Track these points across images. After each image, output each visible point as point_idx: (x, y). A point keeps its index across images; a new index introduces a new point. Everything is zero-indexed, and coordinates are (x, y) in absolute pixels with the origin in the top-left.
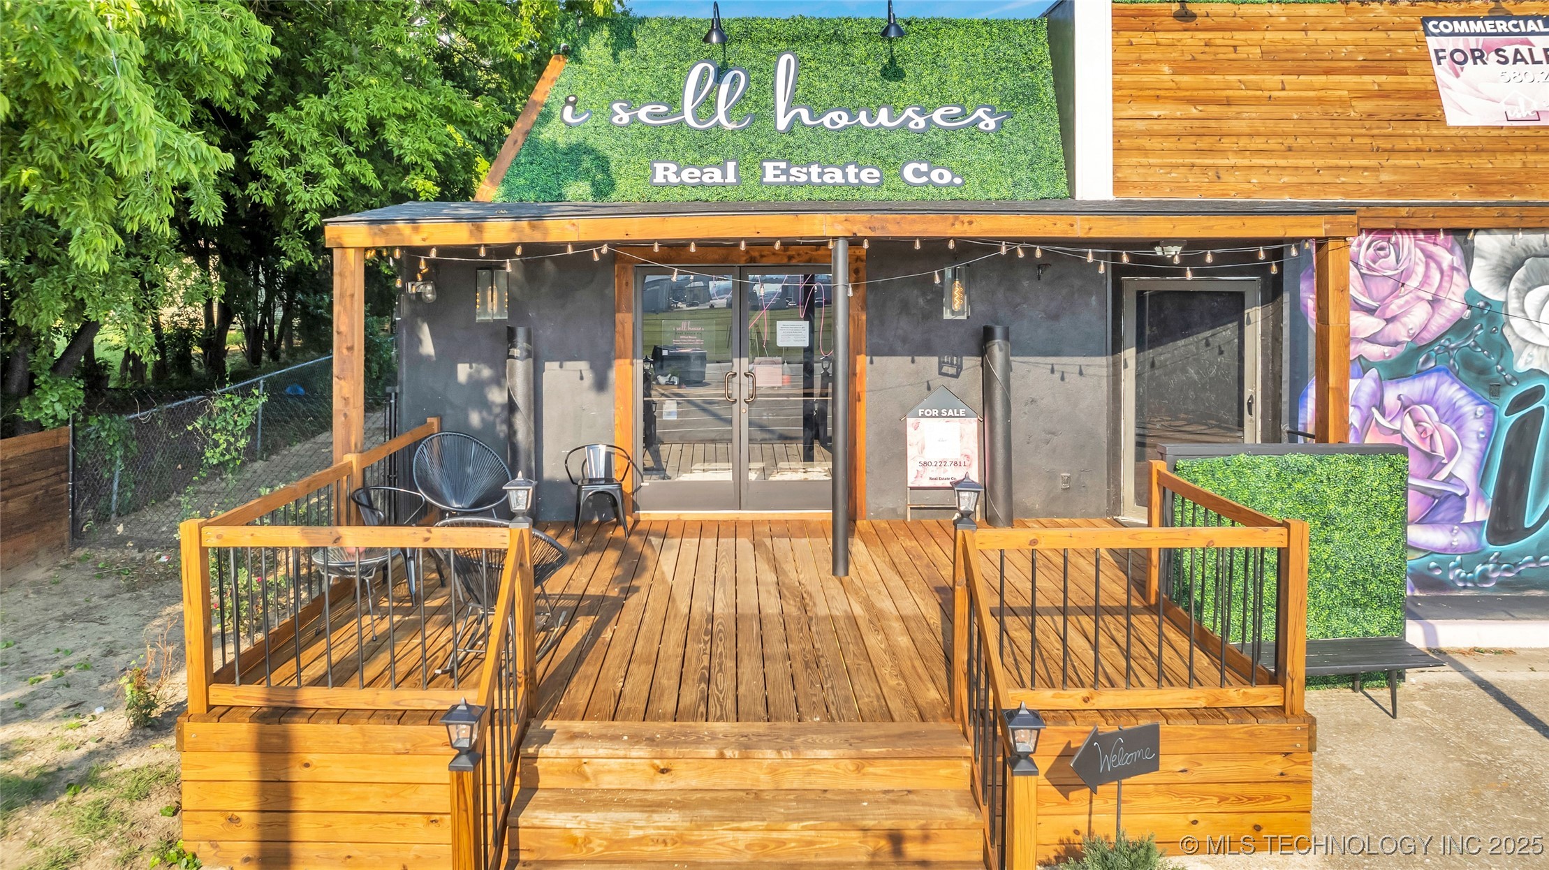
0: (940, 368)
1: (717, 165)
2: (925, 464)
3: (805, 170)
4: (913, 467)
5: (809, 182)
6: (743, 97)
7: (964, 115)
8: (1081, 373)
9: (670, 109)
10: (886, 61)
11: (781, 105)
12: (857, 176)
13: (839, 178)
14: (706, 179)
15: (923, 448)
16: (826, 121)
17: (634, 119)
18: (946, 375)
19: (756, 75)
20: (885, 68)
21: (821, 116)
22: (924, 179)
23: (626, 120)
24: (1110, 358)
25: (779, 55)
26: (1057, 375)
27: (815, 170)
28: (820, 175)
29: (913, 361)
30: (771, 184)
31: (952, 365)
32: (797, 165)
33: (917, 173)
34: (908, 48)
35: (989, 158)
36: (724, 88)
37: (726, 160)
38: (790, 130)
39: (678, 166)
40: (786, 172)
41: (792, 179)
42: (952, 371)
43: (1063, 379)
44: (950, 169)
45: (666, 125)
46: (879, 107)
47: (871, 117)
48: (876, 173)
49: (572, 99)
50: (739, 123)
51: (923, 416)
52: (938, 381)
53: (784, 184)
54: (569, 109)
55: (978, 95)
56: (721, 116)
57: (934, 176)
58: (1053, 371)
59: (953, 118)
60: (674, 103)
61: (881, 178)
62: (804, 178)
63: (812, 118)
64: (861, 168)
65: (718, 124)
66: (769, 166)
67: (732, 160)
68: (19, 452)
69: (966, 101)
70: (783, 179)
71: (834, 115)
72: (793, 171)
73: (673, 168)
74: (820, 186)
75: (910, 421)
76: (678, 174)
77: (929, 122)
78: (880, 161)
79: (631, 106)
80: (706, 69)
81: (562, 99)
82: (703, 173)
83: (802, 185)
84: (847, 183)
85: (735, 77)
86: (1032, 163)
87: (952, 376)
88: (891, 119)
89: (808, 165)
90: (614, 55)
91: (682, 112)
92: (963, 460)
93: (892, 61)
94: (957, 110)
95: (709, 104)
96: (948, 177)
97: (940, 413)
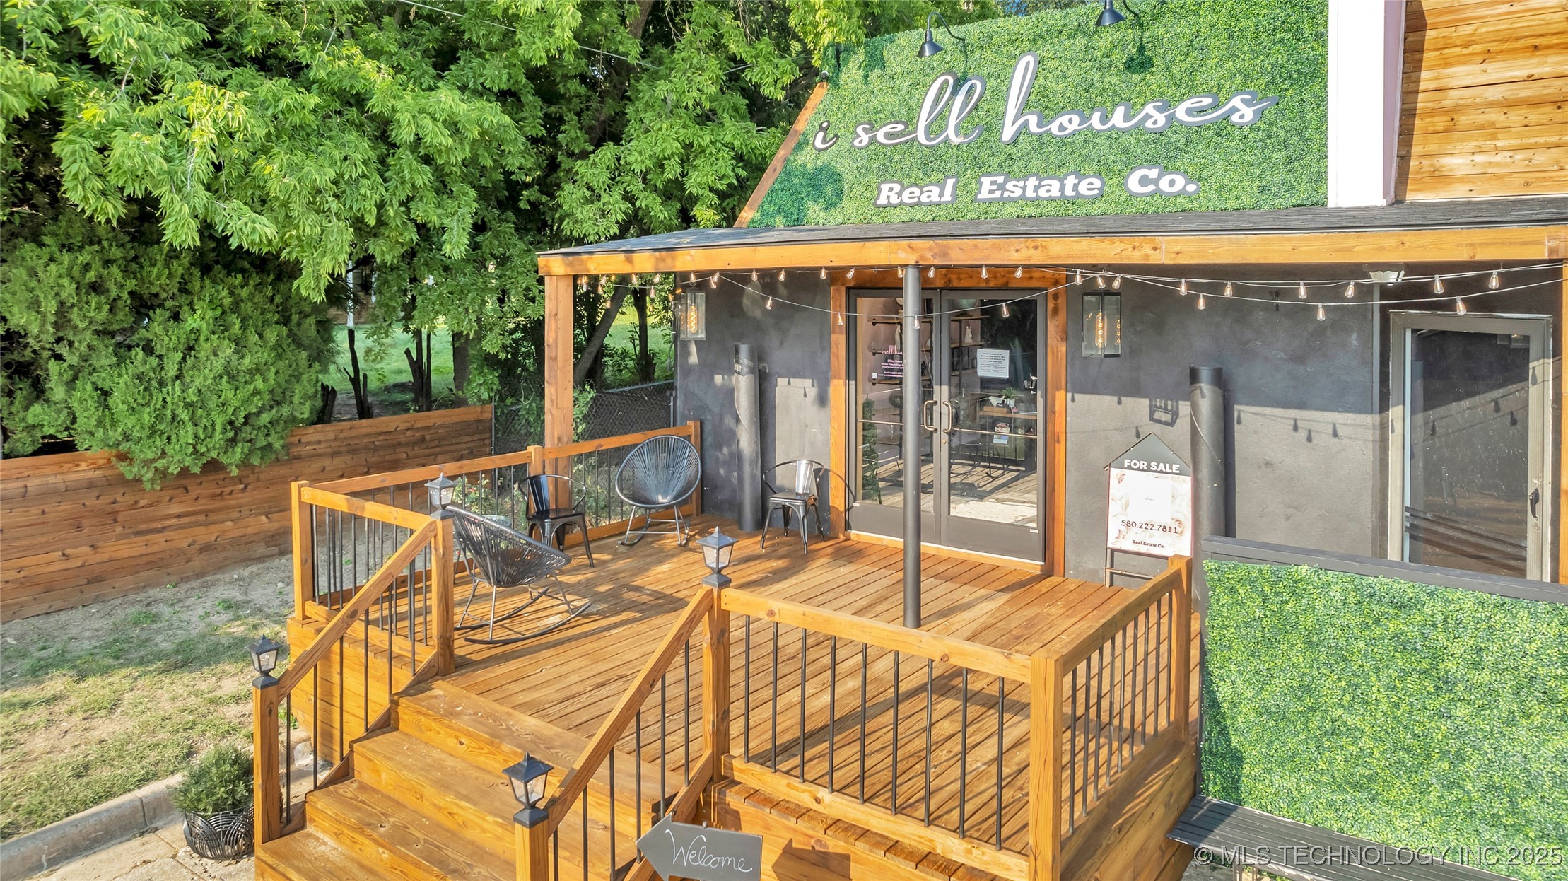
0: (1152, 413)
1: (937, 183)
2: (1129, 524)
3: (1021, 184)
4: (1114, 526)
5: (1023, 197)
6: (975, 108)
7: (1215, 106)
8: (1335, 434)
9: (907, 127)
10: (1134, 50)
11: (1012, 111)
12: (1075, 187)
13: (1055, 192)
14: (924, 199)
15: (1127, 505)
16: (1054, 128)
17: (873, 140)
18: (1160, 422)
19: (993, 82)
20: (1132, 59)
21: (1049, 123)
22: (1151, 188)
23: (865, 142)
24: (1377, 417)
25: (1017, 58)
26: (1302, 434)
27: (1032, 182)
28: (1036, 189)
29: (1120, 402)
30: (984, 201)
31: (1165, 410)
32: (1015, 179)
33: (1144, 181)
34: (1161, 31)
35: (1235, 158)
36: (960, 99)
37: (947, 177)
38: (1015, 141)
39: (902, 185)
40: (1002, 187)
41: (1006, 194)
42: (1166, 417)
43: (1309, 439)
44: (1185, 173)
45: (899, 144)
46: (1115, 105)
47: (1105, 119)
48: (1097, 183)
49: (825, 125)
50: (966, 135)
51: (1130, 468)
52: (1148, 427)
53: (997, 200)
54: (821, 134)
55: (1238, 80)
56: (951, 132)
57: (1164, 185)
58: (1296, 428)
59: (1201, 111)
60: (910, 122)
61: (1101, 189)
62: (1019, 192)
63: (1040, 125)
64: (1081, 177)
65: (947, 140)
66: (986, 181)
67: (953, 176)
68: (447, 420)
69: (1220, 89)
70: (998, 194)
71: (1064, 120)
72: (1009, 186)
73: (897, 187)
74: (1033, 200)
75: (1115, 472)
76: (899, 194)
77: (1171, 119)
78: (1104, 171)
79: (872, 127)
80: (946, 81)
81: (817, 125)
82: (922, 192)
83: (1013, 201)
84: (1063, 197)
85: (971, 87)
86: (1291, 160)
87: (1166, 423)
88: (1126, 119)
89: (1026, 178)
90: (866, 77)
91: (915, 131)
92: (1174, 525)
93: (1141, 49)
94: (1207, 101)
95: (940, 119)
96: (1180, 181)
97: (1149, 466)
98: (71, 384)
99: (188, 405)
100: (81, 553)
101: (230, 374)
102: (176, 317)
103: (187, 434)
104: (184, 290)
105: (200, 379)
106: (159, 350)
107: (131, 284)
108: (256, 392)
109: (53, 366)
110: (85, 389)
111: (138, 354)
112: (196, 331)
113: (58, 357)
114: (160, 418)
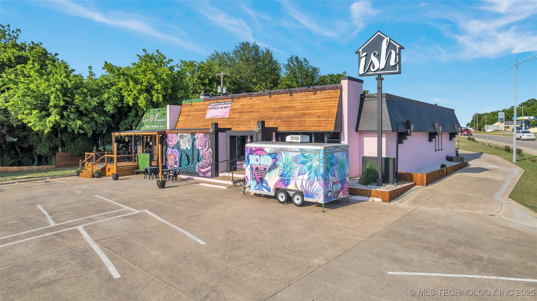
23: (146, 121)
49: (144, 119)
90: (148, 113)
98: (68, 145)
99: (78, 148)
100: (68, 162)
101: (82, 145)
102: (77, 139)
103: (78, 150)
104: (78, 137)
105: (80, 145)
106: (76, 142)
107: (73, 136)
108: (85, 147)
109: (66, 144)
110: (69, 146)
111: (74, 143)
112: (79, 141)
113: (67, 143)
114: (76, 149)
